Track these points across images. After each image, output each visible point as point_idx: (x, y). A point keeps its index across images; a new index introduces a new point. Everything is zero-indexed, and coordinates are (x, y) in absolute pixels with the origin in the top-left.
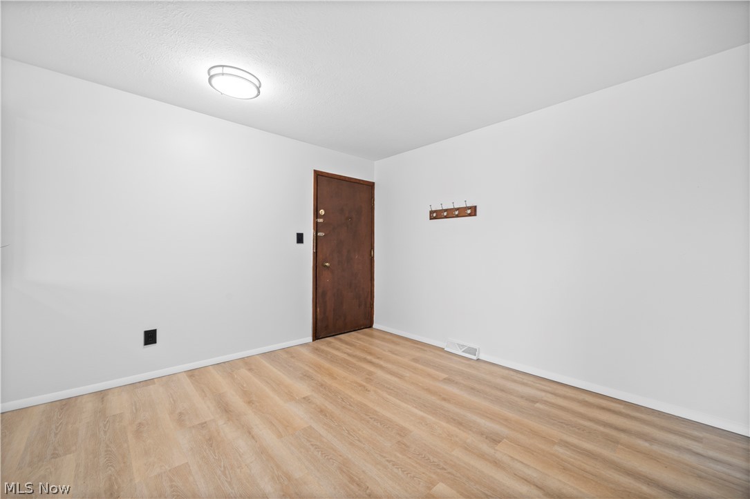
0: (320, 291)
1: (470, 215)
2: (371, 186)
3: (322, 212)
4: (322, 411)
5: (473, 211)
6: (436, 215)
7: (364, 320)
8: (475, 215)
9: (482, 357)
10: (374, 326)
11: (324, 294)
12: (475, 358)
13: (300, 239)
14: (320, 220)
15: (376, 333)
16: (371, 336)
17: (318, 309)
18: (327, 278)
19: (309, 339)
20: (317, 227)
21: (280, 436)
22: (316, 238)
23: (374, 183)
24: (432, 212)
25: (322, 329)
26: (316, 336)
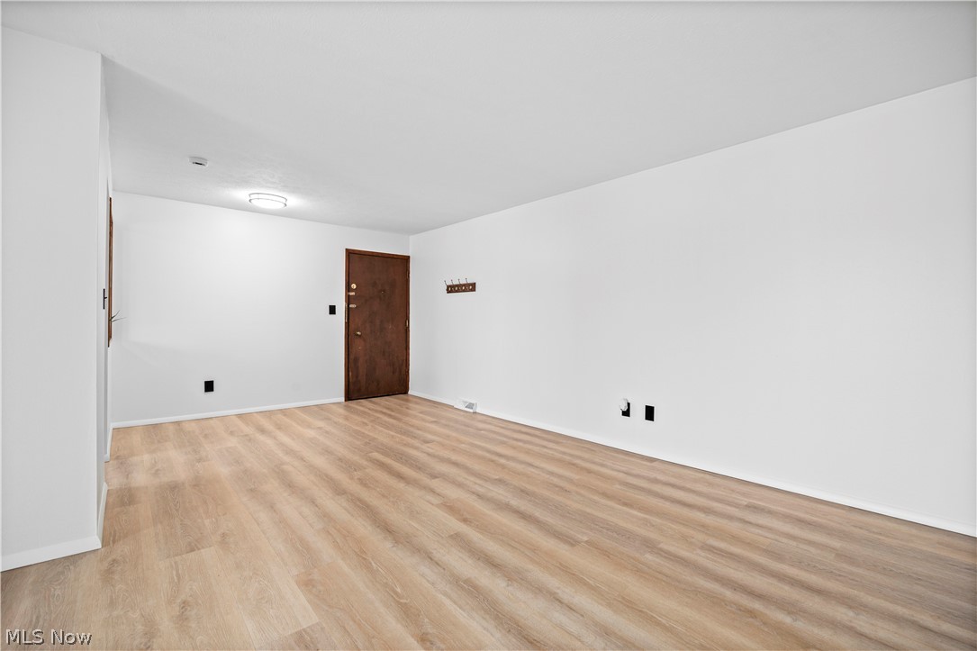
0: (352, 357)
1: (471, 290)
2: (405, 259)
3: (354, 286)
4: (327, 432)
5: (471, 287)
6: (452, 289)
7: (399, 385)
8: (474, 290)
9: (478, 410)
10: (409, 393)
11: (356, 360)
12: (471, 411)
13: (332, 310)
14: (353, 294)
15: (411, 398)
16: (407, 401)
17: (350, 374)
18: (359, 346)
19: (343, 399)
20: (349, 300)
21: (293, 439)
22: (348, 310)
23: (408, 258)
24: (448, 287)
25: (354, 392)
26: (349, 397)
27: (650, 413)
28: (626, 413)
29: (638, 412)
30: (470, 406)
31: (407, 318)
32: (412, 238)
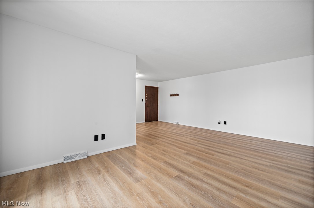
0: (146, 112)
2: (157, 88)
3: (147, 95)
5: (178, 95)
6: (171, 95)
7: (156, 119)
10: (160, 119)
11: (147, 112)
13: (143, 100)
14: (147, 96)
15: (159, 122)
17: (146, 116)
18: (148, 109)
20: (146, 97)
22: (146, 100)
23: (158, 87)
24: (170, 95)
26: (146, 121)
27: (225, 123)
28: (219, 123)
29: (223, 123)
30: (178, 123)
31: (158, 102)
32: (159, 83)
